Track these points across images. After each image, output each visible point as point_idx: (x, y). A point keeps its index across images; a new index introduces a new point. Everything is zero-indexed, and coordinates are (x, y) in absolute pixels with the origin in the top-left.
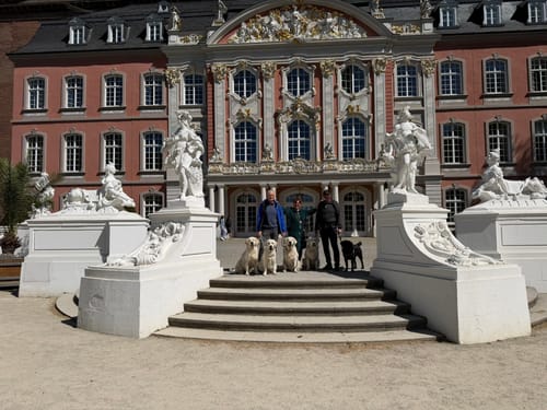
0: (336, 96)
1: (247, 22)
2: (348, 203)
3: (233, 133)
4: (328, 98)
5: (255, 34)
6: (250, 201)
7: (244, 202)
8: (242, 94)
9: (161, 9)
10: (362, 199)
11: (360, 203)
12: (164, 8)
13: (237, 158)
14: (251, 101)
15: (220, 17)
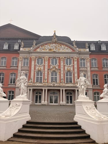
0: (64, 66)
1: (41, 46)
2: (68, 95)
3: (36, 74)
4: (62, 67)
5: (43, 49)
6: (40, 94)
7: (38, 94)
8: (39, 64)
9: (19, 42)
10: (71, 94)
11: (71, 95)
12: (20, 41)
13: (37, 81)
14: (41, 66)
15: (34, 44)
